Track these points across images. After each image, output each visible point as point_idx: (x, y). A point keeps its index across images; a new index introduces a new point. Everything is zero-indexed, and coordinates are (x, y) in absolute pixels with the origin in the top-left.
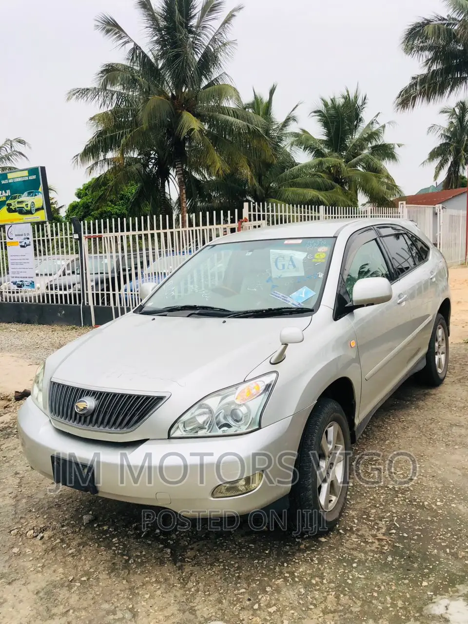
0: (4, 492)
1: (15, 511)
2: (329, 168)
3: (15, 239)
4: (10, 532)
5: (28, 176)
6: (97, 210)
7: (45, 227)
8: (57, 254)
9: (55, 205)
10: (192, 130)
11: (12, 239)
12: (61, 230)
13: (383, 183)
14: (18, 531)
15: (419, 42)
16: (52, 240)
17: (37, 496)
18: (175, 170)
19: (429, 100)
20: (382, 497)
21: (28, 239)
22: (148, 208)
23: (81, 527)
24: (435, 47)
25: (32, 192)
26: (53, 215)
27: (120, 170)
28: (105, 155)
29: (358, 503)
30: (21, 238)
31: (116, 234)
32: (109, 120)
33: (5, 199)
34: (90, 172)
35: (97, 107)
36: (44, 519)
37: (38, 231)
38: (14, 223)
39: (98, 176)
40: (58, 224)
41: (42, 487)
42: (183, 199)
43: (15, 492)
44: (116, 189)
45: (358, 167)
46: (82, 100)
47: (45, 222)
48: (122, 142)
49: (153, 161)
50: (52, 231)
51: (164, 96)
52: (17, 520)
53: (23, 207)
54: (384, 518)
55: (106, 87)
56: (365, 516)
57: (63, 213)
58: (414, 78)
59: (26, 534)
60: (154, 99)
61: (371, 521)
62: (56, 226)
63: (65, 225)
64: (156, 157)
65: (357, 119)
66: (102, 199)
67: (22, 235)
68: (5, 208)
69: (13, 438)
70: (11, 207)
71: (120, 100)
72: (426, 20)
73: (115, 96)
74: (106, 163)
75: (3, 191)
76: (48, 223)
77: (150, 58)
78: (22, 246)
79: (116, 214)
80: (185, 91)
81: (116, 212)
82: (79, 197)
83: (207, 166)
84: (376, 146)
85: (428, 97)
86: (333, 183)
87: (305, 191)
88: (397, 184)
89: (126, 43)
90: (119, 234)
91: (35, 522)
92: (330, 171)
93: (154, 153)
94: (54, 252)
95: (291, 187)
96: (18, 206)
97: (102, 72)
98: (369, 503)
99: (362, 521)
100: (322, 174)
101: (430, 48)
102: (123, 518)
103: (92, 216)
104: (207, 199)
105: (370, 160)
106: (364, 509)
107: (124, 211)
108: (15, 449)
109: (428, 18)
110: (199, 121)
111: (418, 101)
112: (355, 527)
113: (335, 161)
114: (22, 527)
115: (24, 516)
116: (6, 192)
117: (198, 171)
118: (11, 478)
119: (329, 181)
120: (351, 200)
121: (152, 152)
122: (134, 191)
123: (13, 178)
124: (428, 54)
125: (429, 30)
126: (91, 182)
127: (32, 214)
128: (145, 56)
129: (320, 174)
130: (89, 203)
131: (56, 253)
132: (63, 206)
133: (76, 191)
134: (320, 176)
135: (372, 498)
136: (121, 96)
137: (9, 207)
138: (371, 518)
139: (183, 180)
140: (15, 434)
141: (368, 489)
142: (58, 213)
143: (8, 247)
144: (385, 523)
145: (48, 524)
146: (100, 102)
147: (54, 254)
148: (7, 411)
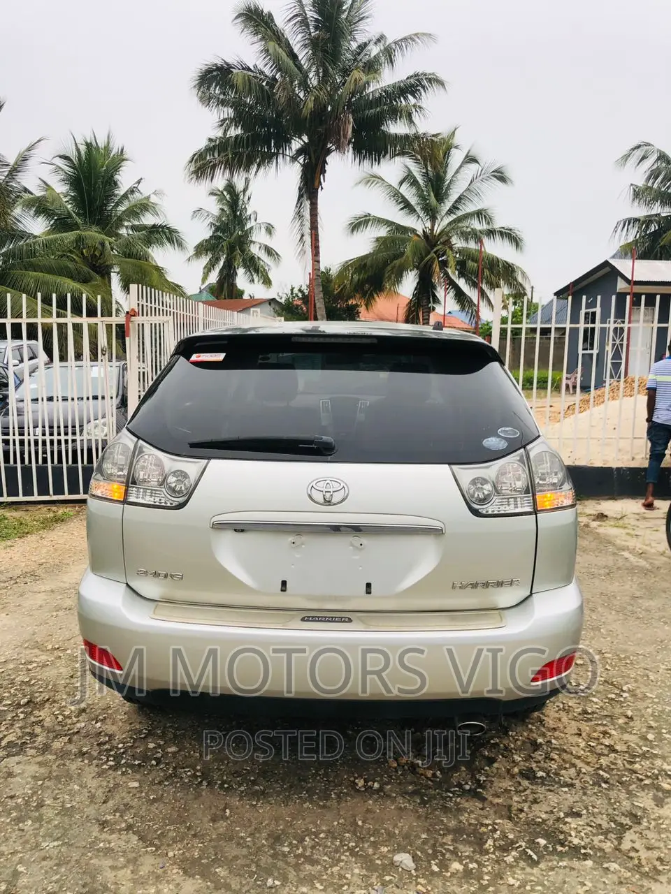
15: (217, 92)
19: (231, 173)
58: (210, 140)
72: (225, 62)
85: (232, 169)
86: (91, 272)
87: (58, 280)
92: (83, 254)
100: (74, 257)
111: (218, 173)
125: (238, 79)
129: (72, 255)
134: (71, 259)
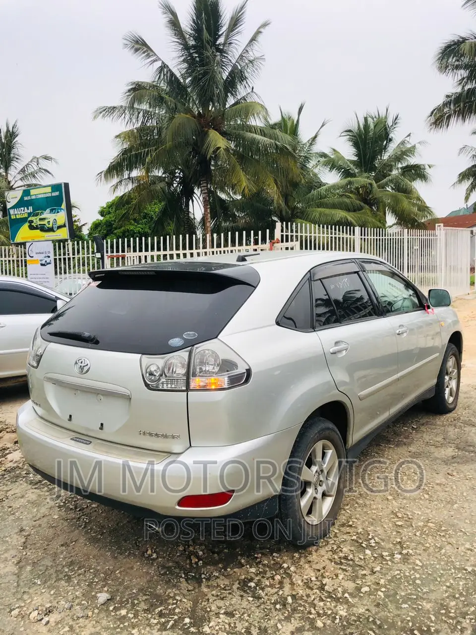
0: (6, 555)
1: (17, 582)
2: (357, 189)
3: (36, 257)
4: (10, 612)
5: (51, 193)
6: (120, 228)
7: (66, 245)
8: (78, 273)
9: (78, 223)
10: (219, 148)
11: (33, 257)
12: (83, 248)
13: (414, 205)
14: (20, 612)
15: (454, 61)
16: (74, 258)
17: (43, 563)
18: (200, 190)
19: (464, 119)
20: (461, 583)
21: (49, 257)
22: (171, 227)
23: (94, 609)
24: (470, 65)
25: (55, 209)
26: (75, 233)
27: (144, 189)
28: (130, 173)
29: (432, 591)
30: (41, 257)
31: (140, 254)
32: (135, 137)
33: (27, 216)
34: (114, 190)
35: (123, 125)
36: (51, 595)
37: (60, 249)
38: (36, 240)
39: (121, 195)
40: (80, 242)
41: (50, 551)
42: (207, 219)
43: (19, 555)
44: (139, 208)
45: (387, 188)
46: (109, 118)
47: (66, 240)
48: (147, 160)
49: (178, 180)
50: (73, 249)
51: (191, 114)
52: (19, 596)
53: (45, 225)
54: (468, 615)
55: (133, 105)
56: (443, 611)
57: (85, 231)
58: (448, 96)
59: (29, 615)
60: (180, 117)
61: (452, 618)
62: (78, 244)
63: (88, 243)
64: (181, 176)
65: (387, 139)
66: (125, 217)
67: (43, 253)
68: (27, 225)
69: (22, 482)
70: (33, 224)
71: (146, 118)
72: (461, 37)
73: (141, 114)
74: (131, 181)
75: (26, 208)
76: (69, 241)
77: (178, 76)
78: (42, 265)
79: (139, 232)
80: (211, 109)
81: (139, 231)
82: (102, 215)
83: (232, 185)
84: (407, 167)
85: (463, 116)
86: (362, 204)
87: (333, 211)
88: (428, 206)
89: (155, 61)
90: (143, 254)
91: (39, 600)
92: (358, 192)
93: (179, 172)
94: (75, 271)
95: (318, 207)
96: (39, 223)
97: (129, 90)
98: (446, 592)
99: (440, 618)
100: (350, 195)
101: (466, 67)
102: (145, 598)
103: (115, 234)
104: (231, 219)
105: (400, 181)
106: (441, 600)
107: (147, 230)
108: (22, 497)
109: (464, 35)
110: (225, 140)
111: (453, 120)
112: (432, 627)
113: (364, 181)
114: (24, 606)
115: (27, 590)
116: (28, 209)
117: (223, 190)
118: (15, 536)
119: (358, 202)
120: (380, 221)
121: (177, 171)
122: (157, 210)
123: (36, 195)
124: (464, 73)
125: (465, 47)
126: (114, 200)
127: (54, 231)
128: (172, 74)
129: (348, 194)
130: (112, 221)
131: (77, 271)
132: (86, 223)
133: (99, 209)
134: (349, 197)
135: (448, 584)
136: (147, 114)
137: (31, 224)
138: (451, 615)
139: (207, 199)
140: (24, 477)
141: (442, 572)
142: (81, 231)
143: (28, 265)
144: (470, 622)
145: (55, 604)
146: (126, 120)
147: (75, 272)
148: (17, 448)
